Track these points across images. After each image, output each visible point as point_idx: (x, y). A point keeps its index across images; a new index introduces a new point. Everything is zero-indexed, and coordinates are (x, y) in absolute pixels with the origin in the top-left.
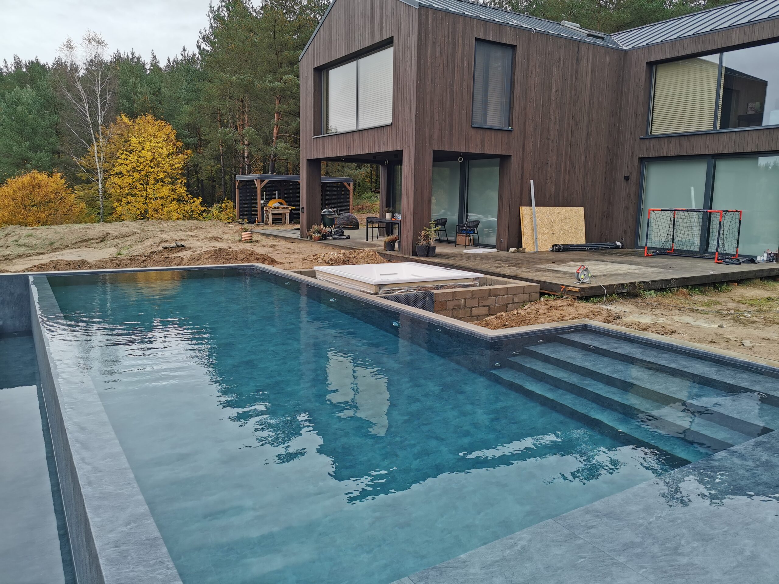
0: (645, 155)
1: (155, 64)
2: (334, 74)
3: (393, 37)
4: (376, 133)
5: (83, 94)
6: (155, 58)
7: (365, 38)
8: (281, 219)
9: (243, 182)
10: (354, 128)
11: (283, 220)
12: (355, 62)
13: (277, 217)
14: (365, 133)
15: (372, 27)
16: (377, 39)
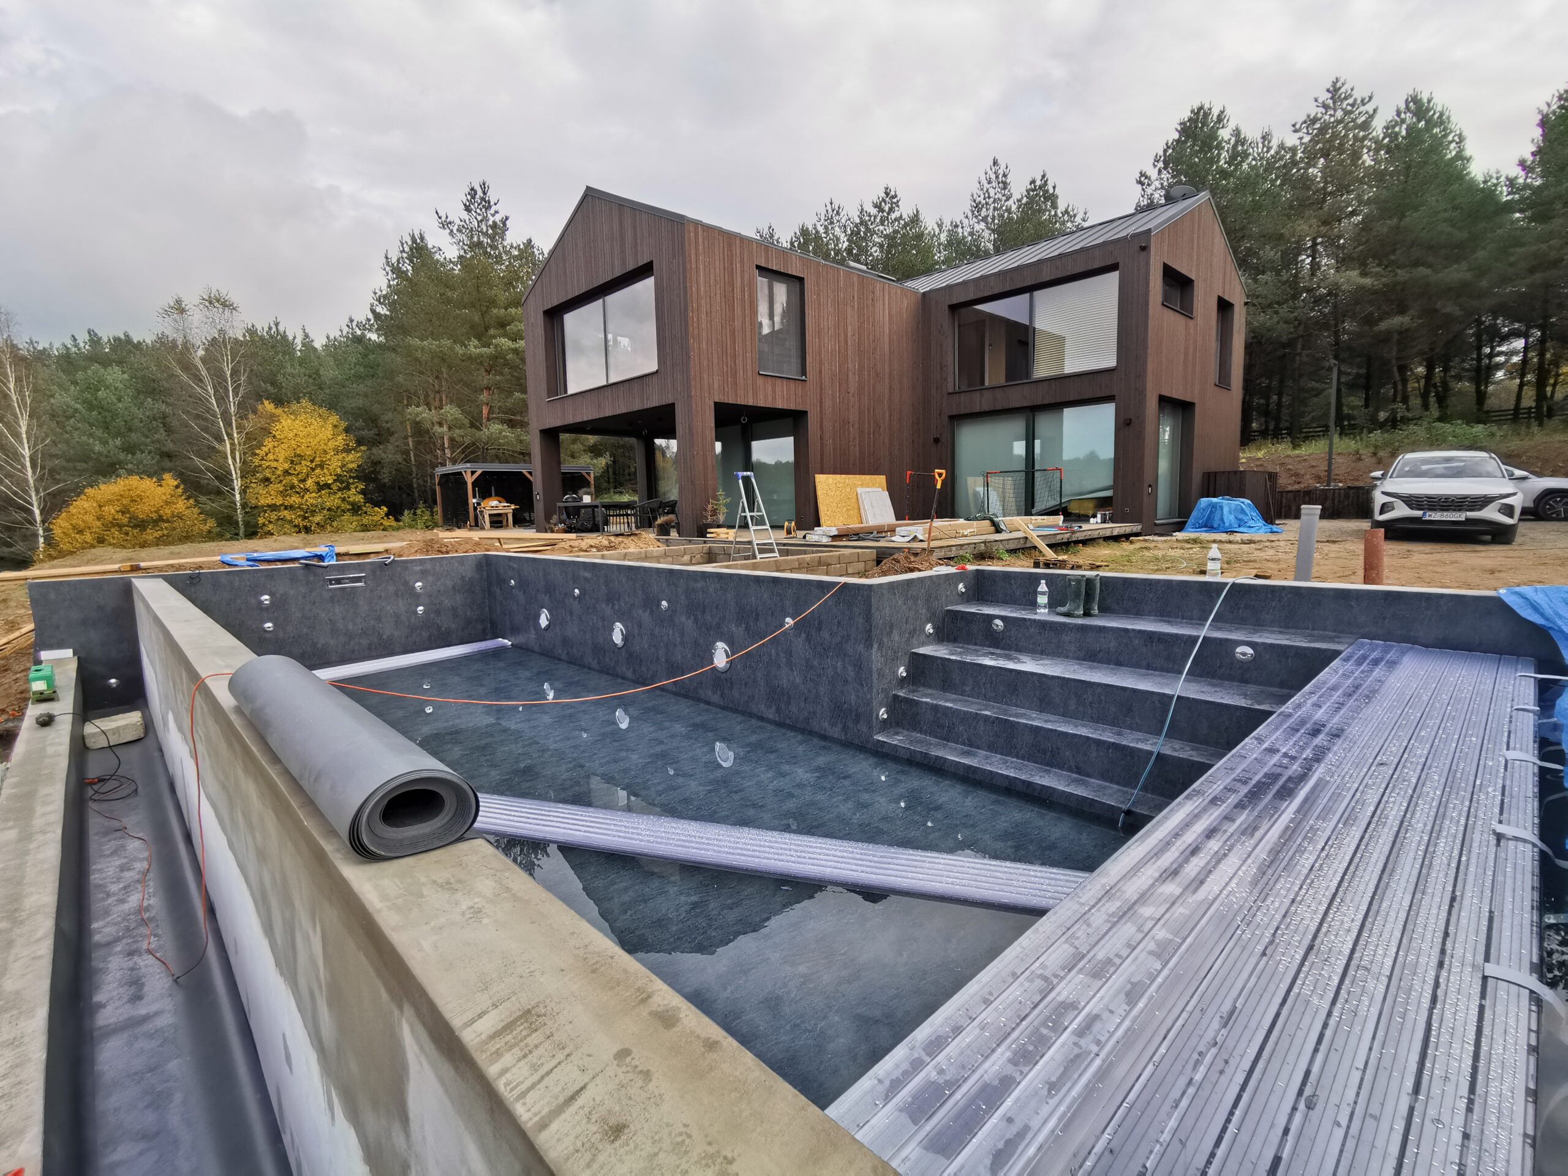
0: (955, 412)
1: (308, 344)
2: (571, 320)
3: (651, 262)
4: (636, 385)
5: (204, 372)
6: (307, 336)
7: (613, 267)
8: (501, 522)
9: (445, 477)
10: (605, 383)
11: (505, 523)
12: (601, 301)
13: (495, 519)
14: (621, 386)
15: (623, 252)
16: (631, 266)
